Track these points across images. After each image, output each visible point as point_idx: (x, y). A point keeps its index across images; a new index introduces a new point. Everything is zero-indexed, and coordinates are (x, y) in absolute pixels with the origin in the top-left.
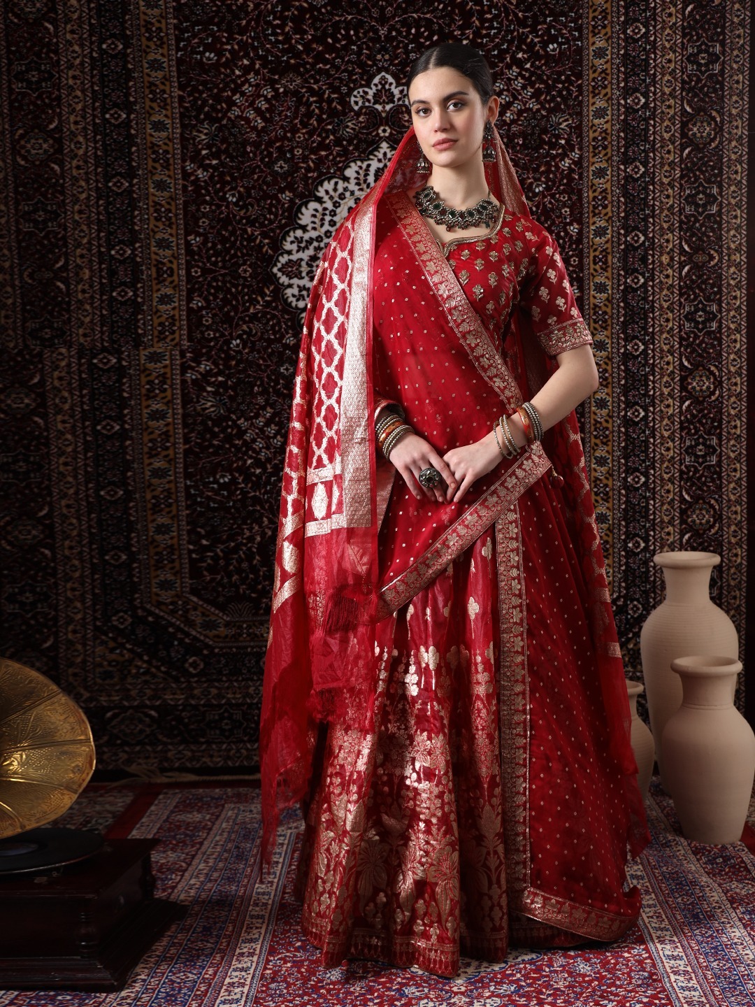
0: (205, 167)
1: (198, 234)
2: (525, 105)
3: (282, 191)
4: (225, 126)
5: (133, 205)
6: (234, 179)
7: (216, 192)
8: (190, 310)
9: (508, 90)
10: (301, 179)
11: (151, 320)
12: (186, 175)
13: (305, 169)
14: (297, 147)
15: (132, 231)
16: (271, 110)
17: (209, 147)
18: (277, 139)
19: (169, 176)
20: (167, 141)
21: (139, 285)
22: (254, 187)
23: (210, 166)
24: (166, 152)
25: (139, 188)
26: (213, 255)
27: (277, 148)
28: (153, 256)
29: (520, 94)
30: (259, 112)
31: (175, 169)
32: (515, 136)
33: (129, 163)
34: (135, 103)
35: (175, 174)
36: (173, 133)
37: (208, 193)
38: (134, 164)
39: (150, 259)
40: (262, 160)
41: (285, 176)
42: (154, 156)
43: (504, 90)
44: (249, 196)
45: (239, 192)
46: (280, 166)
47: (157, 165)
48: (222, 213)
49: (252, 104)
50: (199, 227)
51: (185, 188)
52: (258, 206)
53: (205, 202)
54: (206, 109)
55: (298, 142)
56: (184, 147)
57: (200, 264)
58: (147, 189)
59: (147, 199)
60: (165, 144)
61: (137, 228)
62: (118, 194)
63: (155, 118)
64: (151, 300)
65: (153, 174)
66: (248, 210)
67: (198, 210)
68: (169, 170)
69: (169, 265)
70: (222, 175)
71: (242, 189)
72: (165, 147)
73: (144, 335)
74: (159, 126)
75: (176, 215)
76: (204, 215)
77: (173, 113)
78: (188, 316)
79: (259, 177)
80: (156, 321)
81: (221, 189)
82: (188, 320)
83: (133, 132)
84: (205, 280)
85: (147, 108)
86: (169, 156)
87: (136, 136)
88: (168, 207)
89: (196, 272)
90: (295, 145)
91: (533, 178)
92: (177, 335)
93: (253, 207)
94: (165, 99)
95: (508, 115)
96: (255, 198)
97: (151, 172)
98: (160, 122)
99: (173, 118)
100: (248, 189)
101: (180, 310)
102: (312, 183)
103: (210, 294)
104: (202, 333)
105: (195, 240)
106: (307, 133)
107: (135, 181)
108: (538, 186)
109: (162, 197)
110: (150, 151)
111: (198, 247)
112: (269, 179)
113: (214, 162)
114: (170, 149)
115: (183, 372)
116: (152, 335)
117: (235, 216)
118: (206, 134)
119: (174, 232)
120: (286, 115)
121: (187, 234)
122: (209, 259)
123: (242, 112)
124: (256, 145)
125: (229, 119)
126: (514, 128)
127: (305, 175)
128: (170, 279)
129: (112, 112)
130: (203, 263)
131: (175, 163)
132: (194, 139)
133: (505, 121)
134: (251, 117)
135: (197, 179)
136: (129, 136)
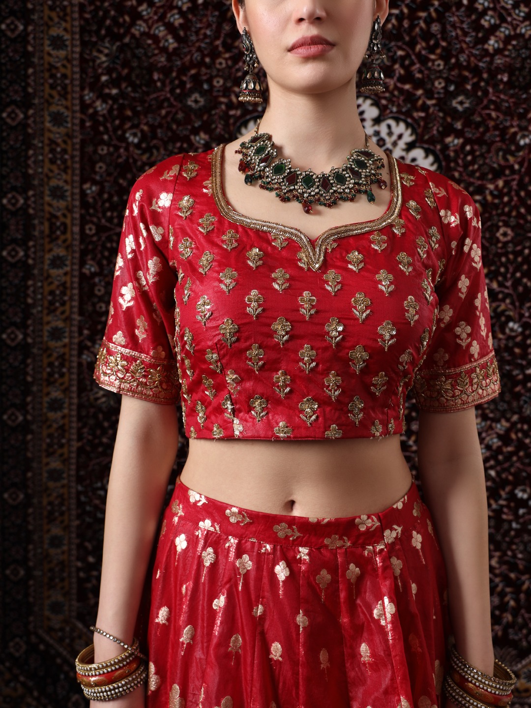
0: (104, 98)
1: (94, 182)
2: (515, 29)
3: (196, 132)
4: (127, 45)
5: (27, 143)
6: (136, 114)
7: (115, 129)
8: (82, 276)
9: (494, 9)
10: (221, 118)
11: (42, 287)
12: (84, 107)
13: (226, 105)
14: (217, 76)
15: (26, 176)
16: (185, 26)
17: (109, 71)
18: (192, 65)
19: (67, 108)
20: (65, 62)
21: (31, 243)
22: (160, 126)
23: (109, 96)
24: (64, 76)
25: (34, 122)
26: (109, 209)
27: (193, 76)
28: (47, 208)
29: (510, 15)
30: (170, 28)
31: (73, 98)
32: (499, 70)
33: (24, 89)
34: (33, 11)
35: (73, 105)
36: (73, 52)
37: (107, 131)
38: (30, 90)
39: (43, 211)
40: (172, 91)
41: (200, 112)
42: (51, 81)
43: (488, 9)
44: (155, 136)
45: (142, 131)
46: (195, 100)
47: (54, 93)
48: (119, 156)
49: (162, 18)
50: (95, 173)
51: (82, 122)
52: (166, 149)
53: (103, 142)
54: (108, 22)
55: (219, 70)
56: (83, 71)
57: (95, 220)
58: (43, 123)
59: (43, 135)
60: (64, 66)
61: (31, 171)
62: (12, 128)
63: (54, 32)
64: (43, 263)
65: (50, 104)
66: (152, 154)
67: (95, 151)
68: (66, 99)
69: (62, 219)
70: (122, 108)
71: (145, 128)
72: (63, 70)
73: (34, 305)
74: (58, 43)
75: (72, 157)
76: (102, 158)
77: (72, 26)
78: (80, 283)
79: (168, 113)
80: (47, 289)
81: (121, 126)
82: (81, 288)
83: (30, 49)
84: (99, 239)
85: (46, 18)
86: (67, 82)
87: (32, 54)
88: (63, 146)
89: (90, 229)
90: (215, 73)
91: (519, 126)
92: (67, 307)
93: (158, 149)
94: (65, 7)
95: (492, 42)
96: (161, 140)
97: (47, 101)
98: (59, 38)
99: (73, 33)
100: (153, 128)
101: (73, 276)
102: (234, 124)
103: (103, 257)
104: (94, 305)
105: (91, 189)
106: (230, 58)
107: (31, 112)
108: (524, 137)
109: (57, 133)
110: (47, 75)
111: (94, 198)
112: (180, 115)
113: (114, 91)
114: (68, 72)
115: (80, 354)
116: (42, 306)
117: (135, 161)
118: (107, 55)
119: (69, 178)
120: (205, 34)
121: (83, 181)
122: (104, 213)
123: (150, 28)
124: (166, 71)
125: (133, 36)
126: (499, 61)
127: (226, 113)
128: (63, 237)
129: (8, 21)
130: (99, 219)
131: (73, 91)
132: (94, 61)
133: (487, 50)
134: (161, 34)
135: (96, 112)
136: (27, 55)
